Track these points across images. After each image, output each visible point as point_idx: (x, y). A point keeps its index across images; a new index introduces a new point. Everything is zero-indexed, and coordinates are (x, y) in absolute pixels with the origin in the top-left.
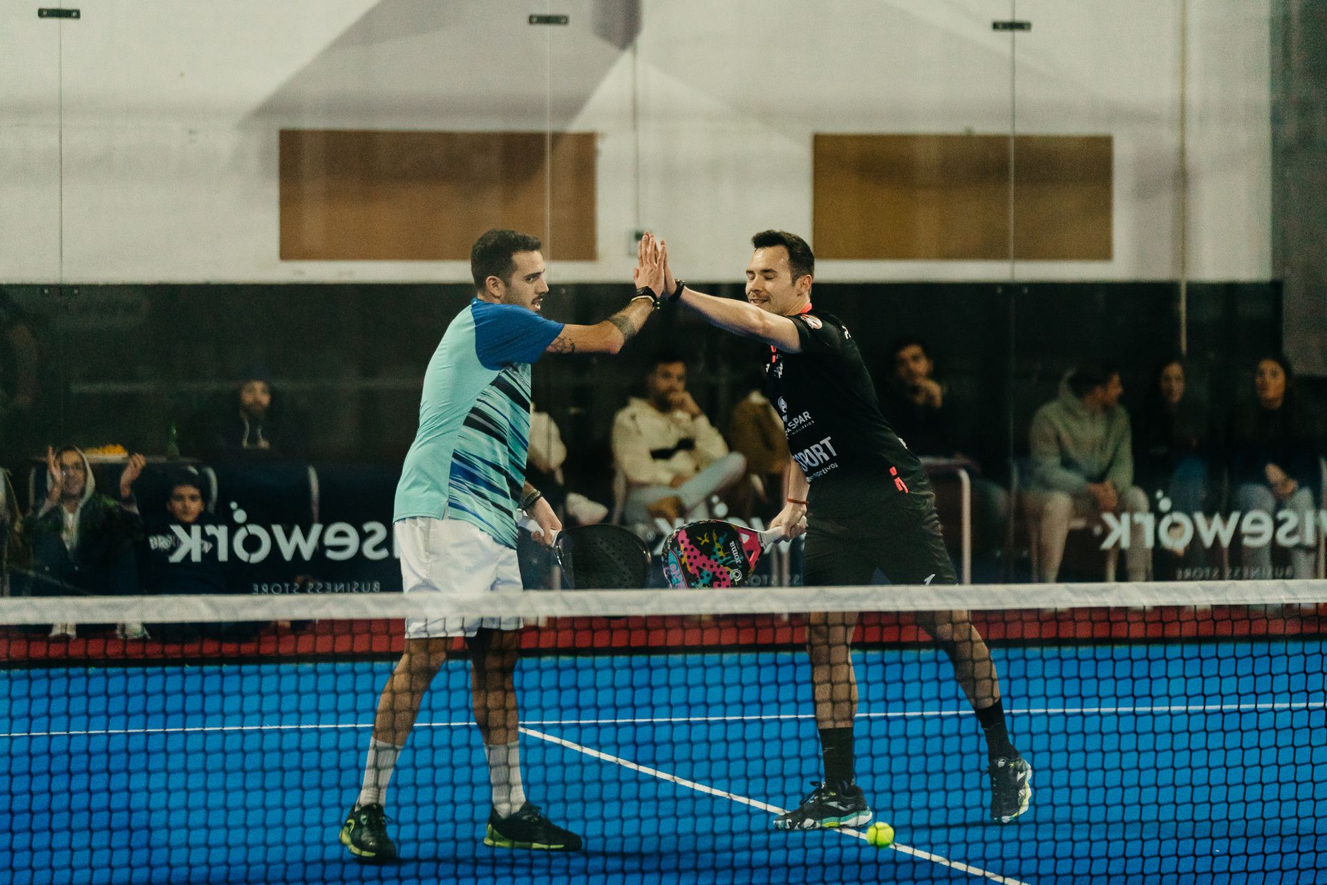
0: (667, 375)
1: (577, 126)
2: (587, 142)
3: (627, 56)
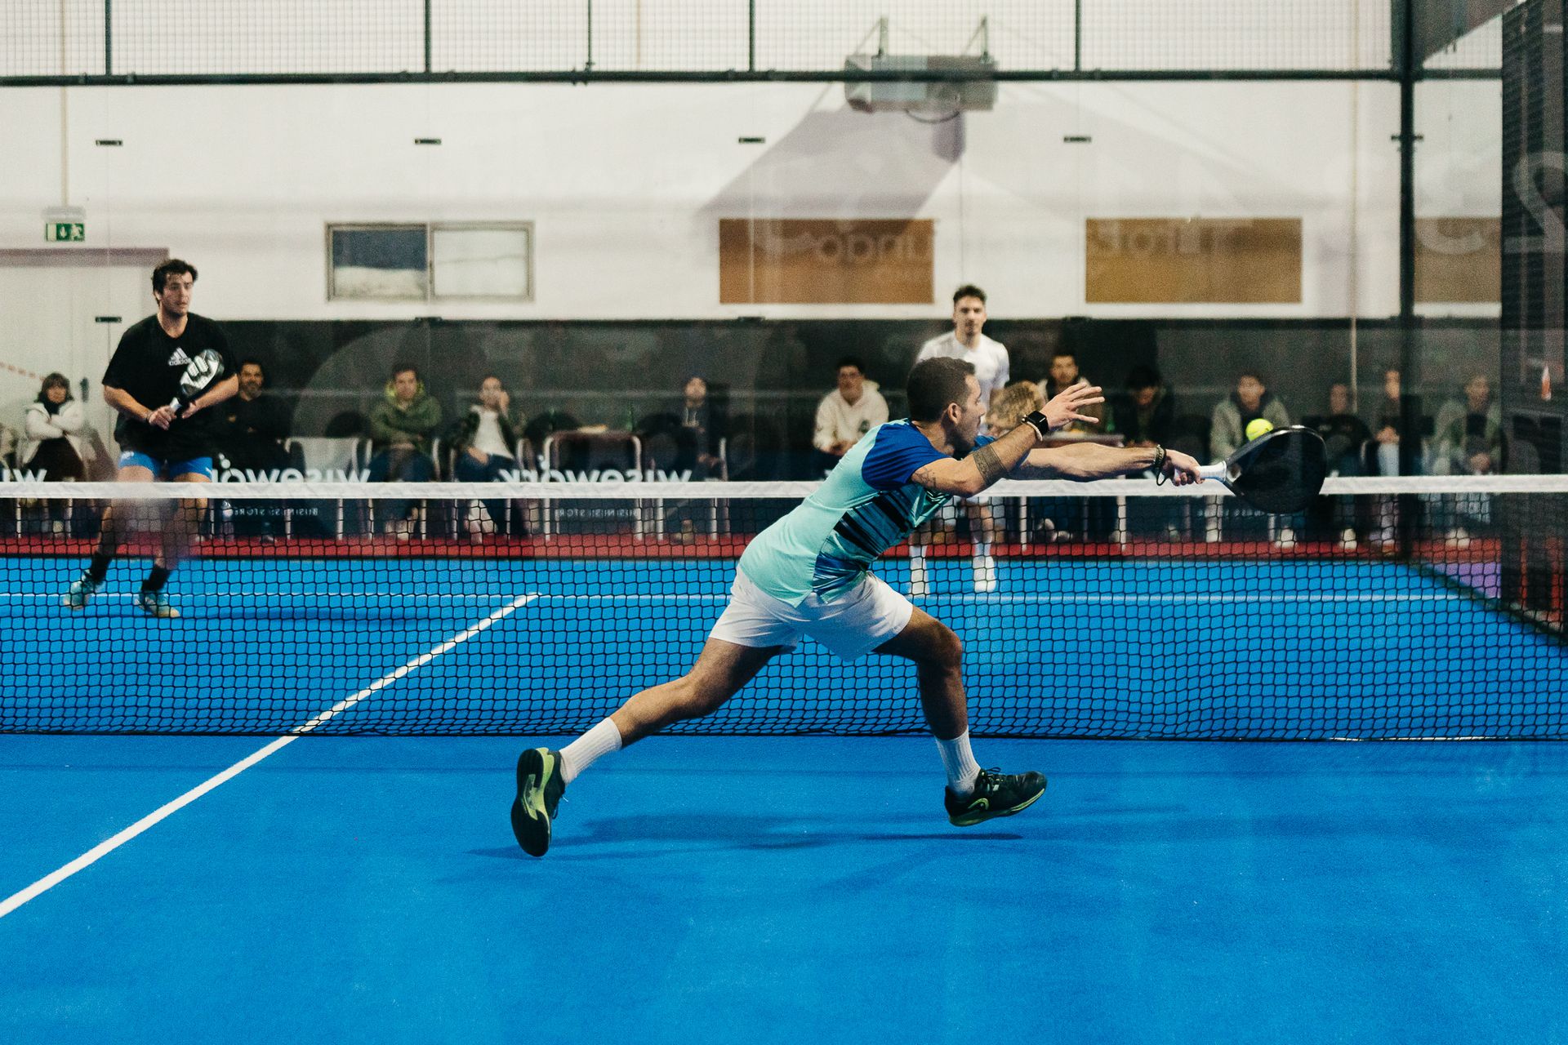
1: (921, 215)
2: (927, 226)
3: (955, 169)
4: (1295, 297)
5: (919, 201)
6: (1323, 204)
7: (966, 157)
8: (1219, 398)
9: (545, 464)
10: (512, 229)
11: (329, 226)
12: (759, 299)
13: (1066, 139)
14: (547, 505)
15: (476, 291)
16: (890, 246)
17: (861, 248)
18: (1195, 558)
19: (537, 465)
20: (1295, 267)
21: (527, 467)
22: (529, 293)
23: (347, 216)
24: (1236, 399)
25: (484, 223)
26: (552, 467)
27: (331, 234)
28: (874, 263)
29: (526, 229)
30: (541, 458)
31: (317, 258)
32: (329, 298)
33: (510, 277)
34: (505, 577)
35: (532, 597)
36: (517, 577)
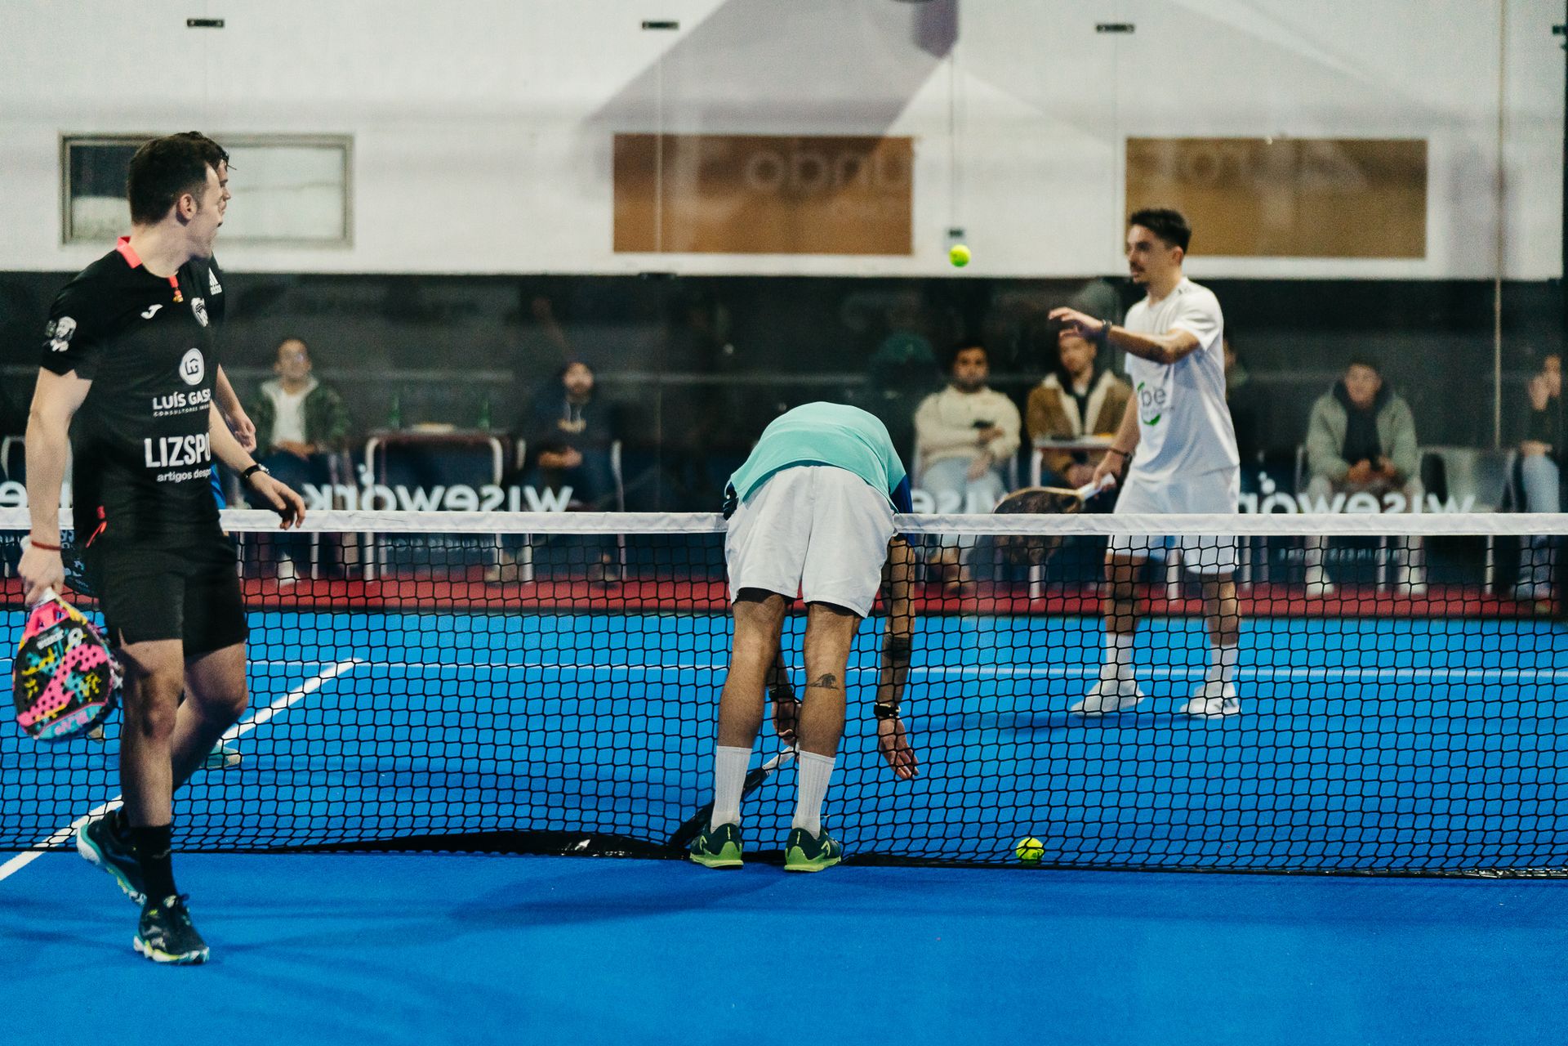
0: (965, 362)
1: (896, 130)
2: (905, 145)
3: (943, 68)
4: (1416, 249)
5: (893, 111)
6: (1457, 122)
7: (959, 49)
8: (1318, 391)
9: (367, 477)
10: (320, 146)
11: (65, 139)
12: (667, 248)
13: (1099, 28)
14: (369, 541)
15: (272, 231)
16: (851, 169)
17: (809, 171)
18: (1289, 617)
19: (357, 476)
20: (1418, 208)
21: (342, 482)
22: (346, 236)
23: (90, 126)
24: (1341, 394)
25: (281, 136)
26: (377, 481)
27: (68, 151)
28: (828, 194)
29: (342, 145)
30: (361, 468)
31: (50, 184)
32: (64, 241)
33: (321, 214)
34: (308, 637)
35: (344, 667)
36: (326, 638)
